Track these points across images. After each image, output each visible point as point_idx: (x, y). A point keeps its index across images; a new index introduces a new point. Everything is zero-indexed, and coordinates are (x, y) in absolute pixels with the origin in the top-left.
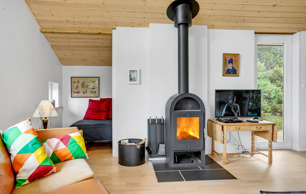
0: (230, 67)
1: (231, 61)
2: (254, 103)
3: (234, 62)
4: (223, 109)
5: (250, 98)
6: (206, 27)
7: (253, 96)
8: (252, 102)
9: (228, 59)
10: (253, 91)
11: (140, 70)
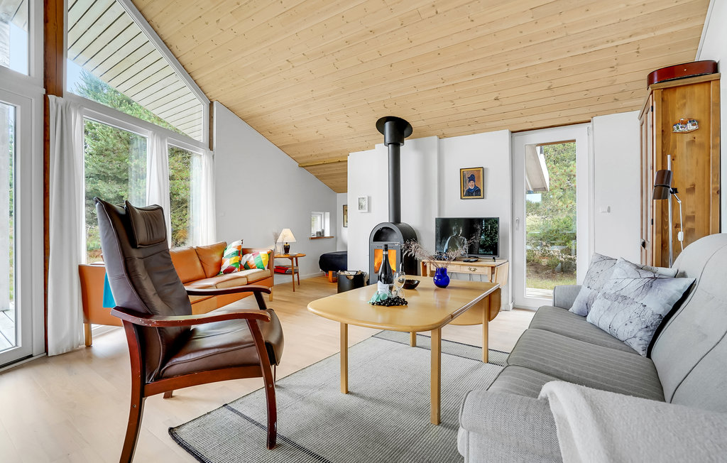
0: (471, 186)
1: (472, 178)
2: (488, 236)
3: (476, 179)
4: (445, 243)
5: (482, 230)
6: (436, 137)
7: (486, 227)
8: (485, 235)
9: (468, 176)
10: (487, 220)
11: (368, 197)
